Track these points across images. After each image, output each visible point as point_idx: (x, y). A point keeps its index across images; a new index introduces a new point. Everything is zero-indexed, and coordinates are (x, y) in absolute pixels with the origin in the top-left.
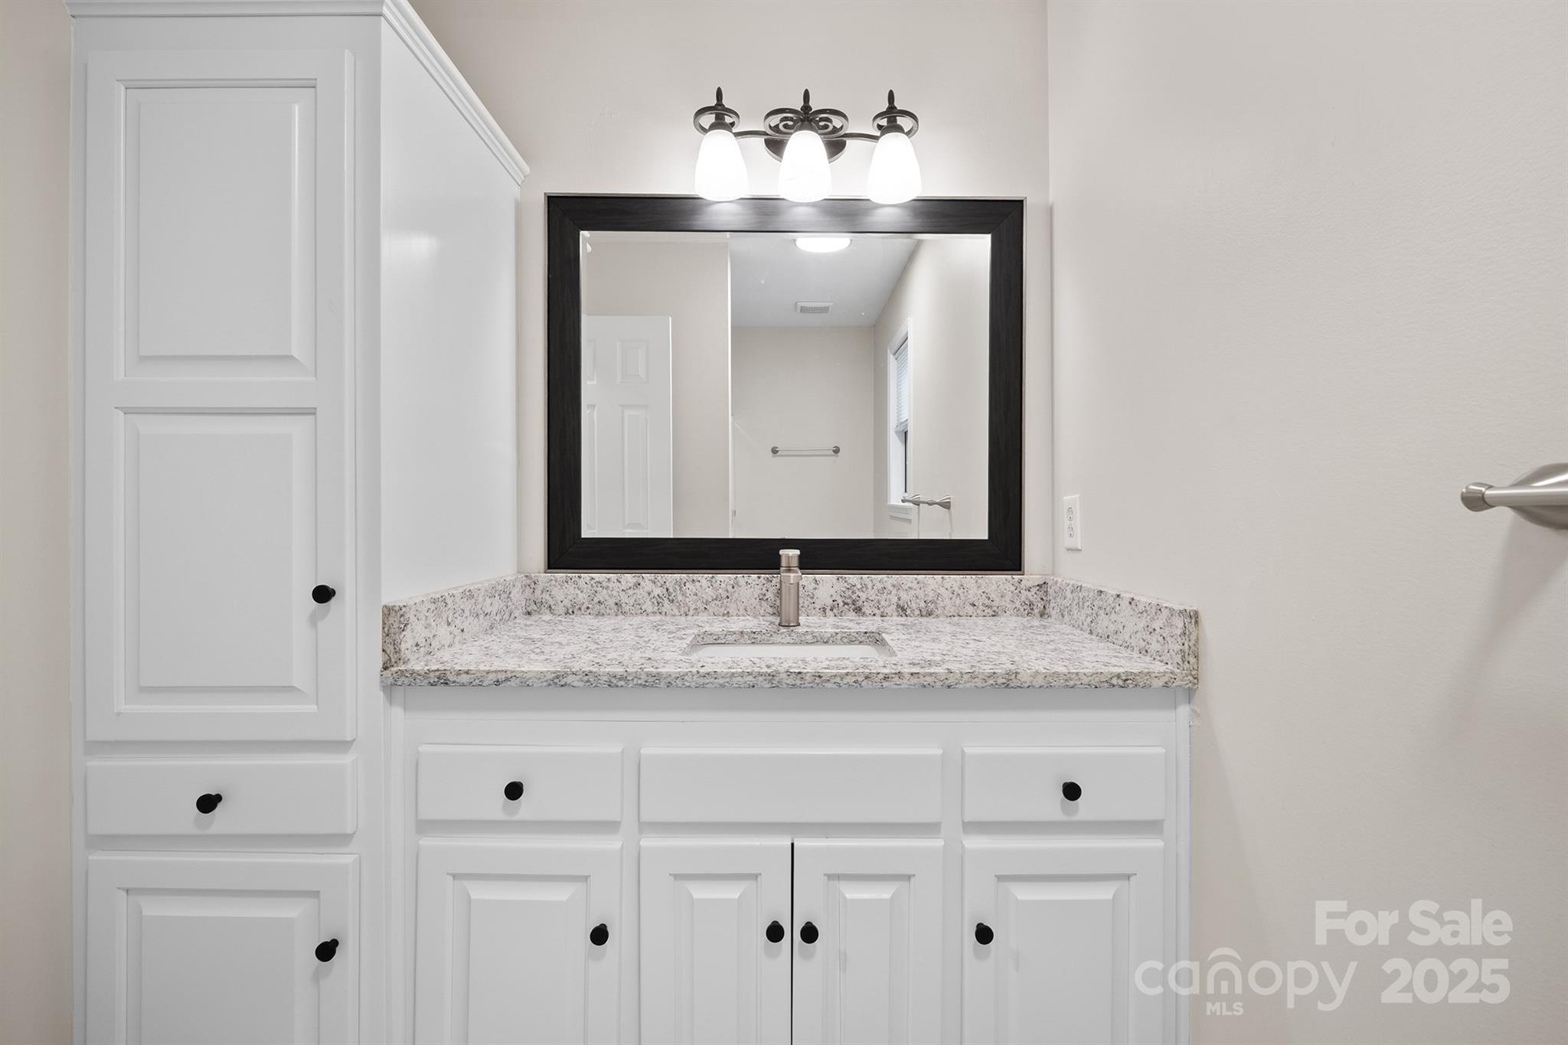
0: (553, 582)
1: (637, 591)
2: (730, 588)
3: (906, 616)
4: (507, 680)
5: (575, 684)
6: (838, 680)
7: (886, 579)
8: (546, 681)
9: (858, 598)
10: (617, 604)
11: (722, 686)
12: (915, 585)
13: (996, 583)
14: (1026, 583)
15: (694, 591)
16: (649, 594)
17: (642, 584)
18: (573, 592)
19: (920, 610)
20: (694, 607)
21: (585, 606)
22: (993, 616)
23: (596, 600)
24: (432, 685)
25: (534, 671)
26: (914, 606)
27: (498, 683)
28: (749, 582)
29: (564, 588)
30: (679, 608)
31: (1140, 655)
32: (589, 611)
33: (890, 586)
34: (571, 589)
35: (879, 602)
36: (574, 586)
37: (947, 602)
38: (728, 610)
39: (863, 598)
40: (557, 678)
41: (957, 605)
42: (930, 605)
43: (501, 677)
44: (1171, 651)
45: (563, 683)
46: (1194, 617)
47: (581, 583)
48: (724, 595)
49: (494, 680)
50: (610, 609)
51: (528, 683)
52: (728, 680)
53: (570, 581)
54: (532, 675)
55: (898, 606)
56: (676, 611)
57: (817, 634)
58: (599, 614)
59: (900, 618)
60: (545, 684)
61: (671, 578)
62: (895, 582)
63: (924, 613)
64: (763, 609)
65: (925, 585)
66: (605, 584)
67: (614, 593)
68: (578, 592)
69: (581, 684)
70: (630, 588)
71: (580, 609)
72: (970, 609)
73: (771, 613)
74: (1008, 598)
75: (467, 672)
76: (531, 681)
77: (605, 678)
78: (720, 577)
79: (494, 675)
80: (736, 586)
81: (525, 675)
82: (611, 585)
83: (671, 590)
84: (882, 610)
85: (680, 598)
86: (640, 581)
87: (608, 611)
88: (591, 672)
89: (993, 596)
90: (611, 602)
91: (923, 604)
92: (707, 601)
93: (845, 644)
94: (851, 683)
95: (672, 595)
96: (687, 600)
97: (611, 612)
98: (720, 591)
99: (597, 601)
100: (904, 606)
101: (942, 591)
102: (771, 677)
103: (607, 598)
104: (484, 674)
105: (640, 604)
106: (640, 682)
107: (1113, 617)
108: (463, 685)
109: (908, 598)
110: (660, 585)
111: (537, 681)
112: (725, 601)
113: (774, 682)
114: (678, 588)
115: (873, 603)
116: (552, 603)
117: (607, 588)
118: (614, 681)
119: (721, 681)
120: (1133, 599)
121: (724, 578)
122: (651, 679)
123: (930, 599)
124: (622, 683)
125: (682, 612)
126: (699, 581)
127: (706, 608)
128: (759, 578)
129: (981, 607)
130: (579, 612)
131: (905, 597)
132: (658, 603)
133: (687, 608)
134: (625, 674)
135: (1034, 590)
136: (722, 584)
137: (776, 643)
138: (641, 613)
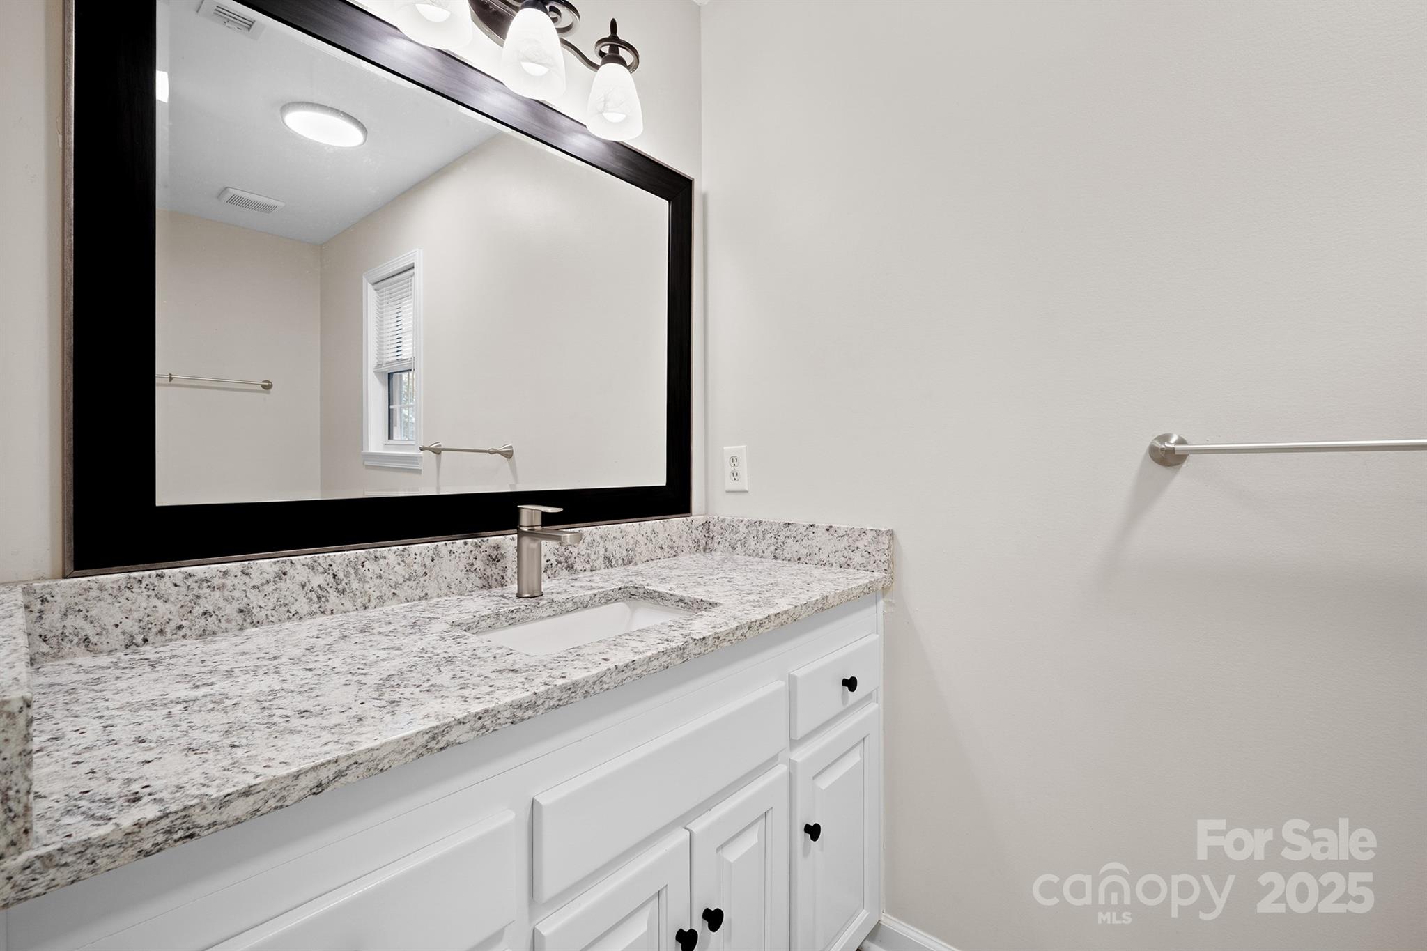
0: (94, 593)
1: (282, 585)
2: (428, 562)
3: (612, 567)
4: (340, 774)
5: (463, 738)
6: (731, 637)
7: (595, 531)
8: (415, 751)
9: (570, 555)
10: (241, 611)
11: (640, 676)
12: (619, 535)
13: (674, 524)
14: (696, 524)
15: (377, 571)
16: (303, 586)
17: (291, 572)
18: (144, 605)
19: (623, 559)
20: (377, 594)
21: (173, 625)
22: (675, 556)
23: (198, 610)
24: (148, 854)
25: (390, 743)
26: (618, 555)
27: (320, 787)
28: (454, 550)
29: (122, 599)
30: (354, 601)
31: (842, 569)
32: (182, 633)
33: (598, 537)
34: (140, 599)
35: (589, 556)
36: (146, 593)
37: (643, 548)
38: (426, 591)
39: (575, 554)
40: (434, 738)
41: (650, 549)
42: (631, 554)
43: (324, 775)
44: (878, 562)
45: (442, 746)
46: (891, 534)
47: (165, 586)
48: (421, 571)
49: (312, 785)
50: (228, 621)
51: (380, 767)
52: (645, 667)
53: (136, 586)
54: (389, 749)
55: (605, 557)
56: (349, 605)
57: (577, 600)
58: (204, 634)
59: (607, 570)
60: (414, 756)
61: (341, 558)
62: (603, 534)
63: (626, 562)
64: (471, 581)
65: (627, 533)
66: (216, 582)
67: (236, 594)
68: (159, 603)
69: (472, 735)
70: (268, 582)
71: (161, 632)
72: (659, 552)
73: (481, 585)
74: (684, 538)
75: (247, 793)
76: (386, 761)
77: (507, 714)
78: (414, 548)
79: (311, 776)
80: (436, 558)
81: (376, 753)
82: (229, 582)
83: (341, 575)
84: (591, 564)
85: (355, 585)
86: (288, 568)
87: (224, 625)
88: (486, 711)
89: (674, 538)
90: (231, 610)
91: (625, 553)
92: (396, 583)
93: (602, 604)
94: (739, 638)
95: (343, 583)
96: (367, 586)
97: (229, 626)
98: (416, 567)
99: (202, 611)
100: (610, 557)
101: (639, 538)
102: (682, 651)
103: (222, 603)
104: (288, 782)
105: (286, 605)
106: (552, 703)
107: (806, 542)
108: (238, 821)
109: (613, 548)
110: (321, 570)
111: (398, 756)
112: (422, 579)
113: (684, 656)
114: (352, 571)
115: (584, 557)
116: (89, 630)
117: (223, 587)
118: (519, 713)
119: (638, 671)
120: (831, 527)
121: (420, 549)
122: (565, 695)
123: (630, 546)
124: (530, 713)
125: (359, 604)
126: (385, 558)
127: (394, 594)
128: (466, 544)
129: (667, 550)
130: (159, 638)
131: (611, 547)
132: (319, 598)
133: (367, 598)
134: (534, 698)
135: (700, 529)
136: (418, 557)
137: (537, 619)
138: (289, 618)
